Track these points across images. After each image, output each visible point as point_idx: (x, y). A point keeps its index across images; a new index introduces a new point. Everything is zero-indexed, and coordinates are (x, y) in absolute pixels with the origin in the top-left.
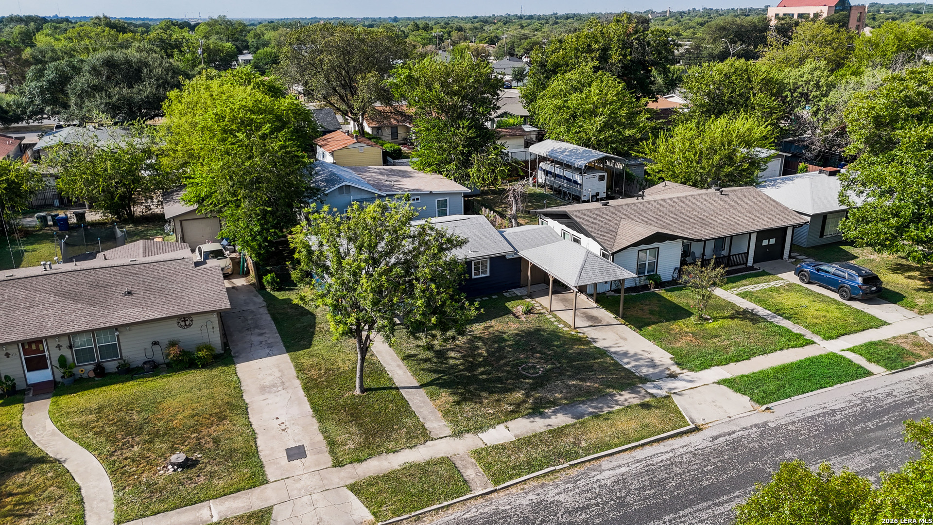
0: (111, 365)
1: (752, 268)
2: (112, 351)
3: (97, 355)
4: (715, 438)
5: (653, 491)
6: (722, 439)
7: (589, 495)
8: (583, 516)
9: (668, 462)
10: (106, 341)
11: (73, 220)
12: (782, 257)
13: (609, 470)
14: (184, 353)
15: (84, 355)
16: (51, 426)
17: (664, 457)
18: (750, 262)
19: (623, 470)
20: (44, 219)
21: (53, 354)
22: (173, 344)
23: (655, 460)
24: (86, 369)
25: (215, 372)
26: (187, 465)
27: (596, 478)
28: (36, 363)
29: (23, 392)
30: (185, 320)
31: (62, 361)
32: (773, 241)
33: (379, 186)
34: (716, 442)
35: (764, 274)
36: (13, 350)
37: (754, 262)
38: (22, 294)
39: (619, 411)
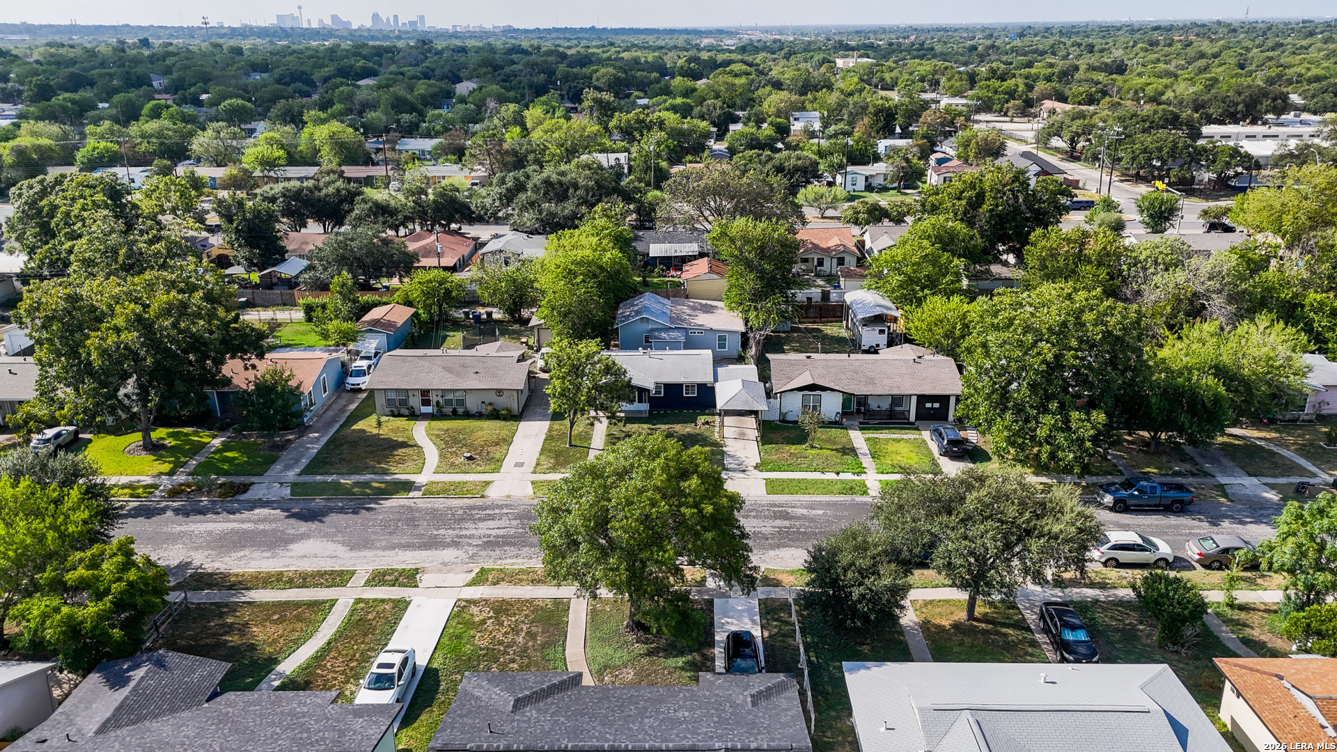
0: (460, 411)
1: (912, 424)
2: (461, 402)
3: (454, 403)
10: (458, 395)
11: (484, 316)
12: (946, 419)
14: (495, 410)
15: (449, 402)
16: (424, 433)
18: (912, 418)
20: (467, 314)
21: (434, 398)
22: (490, 404)
24: (448, 410)
25: (508, 423)
26: (470, 458)
28: (426, 402)
29: (418, 416)
30: (499, 392)
31: (438, 402)
32: (937, 405)
33: (672, 320)
35: (917, 429)
36: (416, 393)
37: (917, 419)
38: (426, 364)
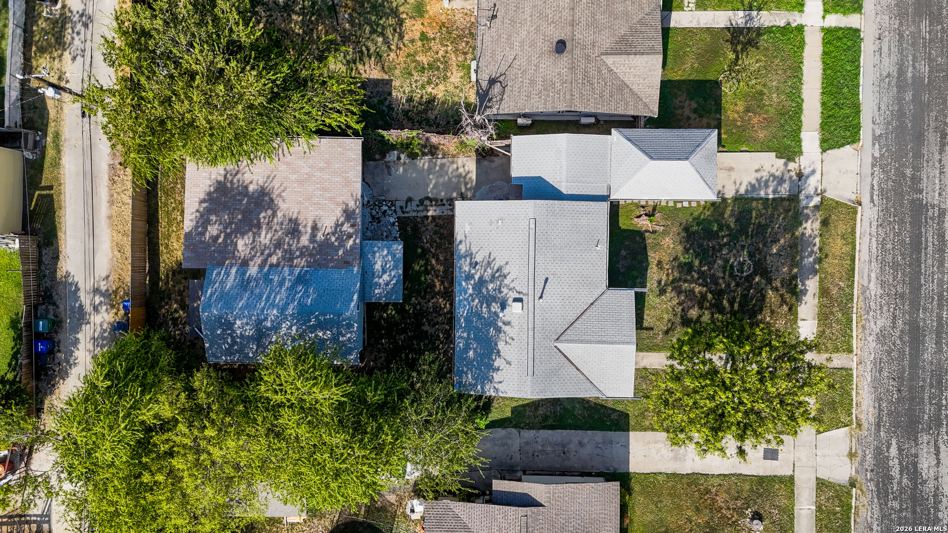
4: (872, 201)
5: (900, 273)
6: (875, 197)
7: (885, 308)
8: (900, 322)
9: (880, 246)
13: (869, 282)
17: (875, 246)
19: (873, 275)
23: (874, 250)
27: (873, 295)
34: (876, 202)
39: (822, 242)
